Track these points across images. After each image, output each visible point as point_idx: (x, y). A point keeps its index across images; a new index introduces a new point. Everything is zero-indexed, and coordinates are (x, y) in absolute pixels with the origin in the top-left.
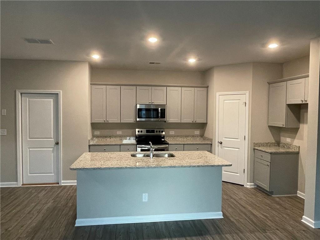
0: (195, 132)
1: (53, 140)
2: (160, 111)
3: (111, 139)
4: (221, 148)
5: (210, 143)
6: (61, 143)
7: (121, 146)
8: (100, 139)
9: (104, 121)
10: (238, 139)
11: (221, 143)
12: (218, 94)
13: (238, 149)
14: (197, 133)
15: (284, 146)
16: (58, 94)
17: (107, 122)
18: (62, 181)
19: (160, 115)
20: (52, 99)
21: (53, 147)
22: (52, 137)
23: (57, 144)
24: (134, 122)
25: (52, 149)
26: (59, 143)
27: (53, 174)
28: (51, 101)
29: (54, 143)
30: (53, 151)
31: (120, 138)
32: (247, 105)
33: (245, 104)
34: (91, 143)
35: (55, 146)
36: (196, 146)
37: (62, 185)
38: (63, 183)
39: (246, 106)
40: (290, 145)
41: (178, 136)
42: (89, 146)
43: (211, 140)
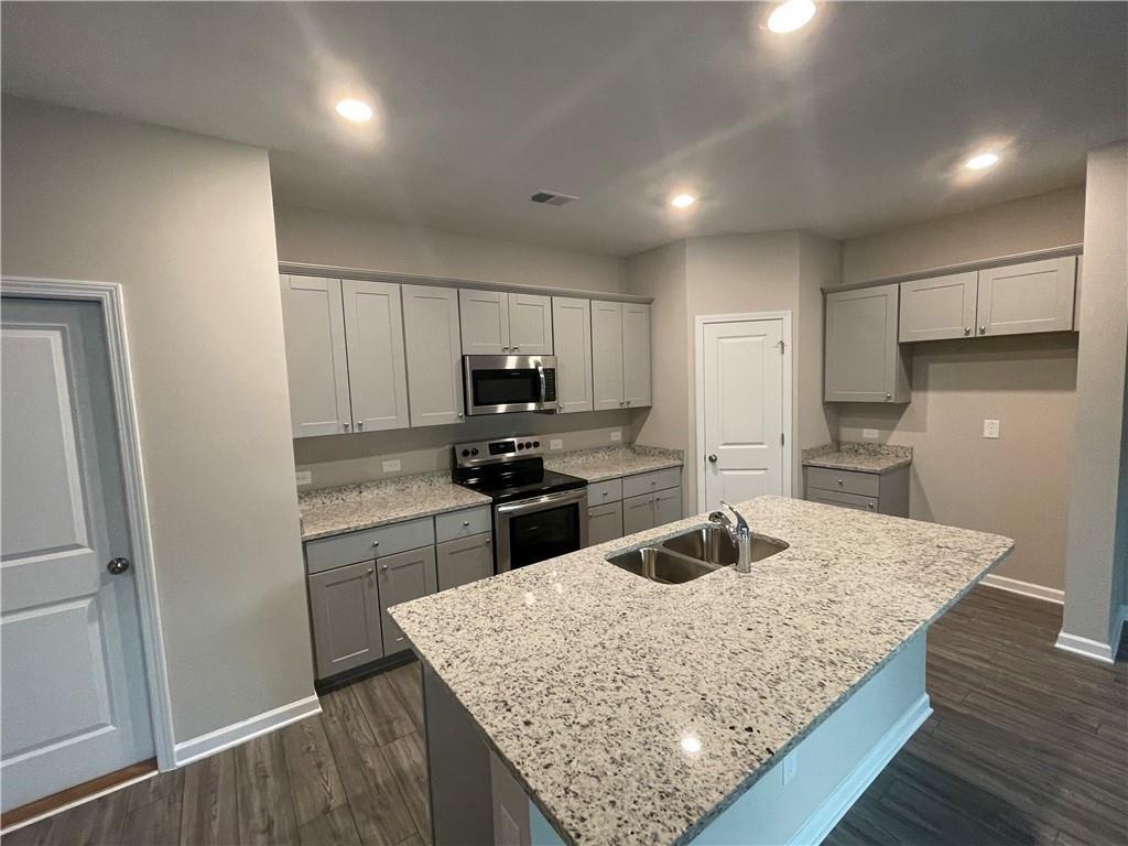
0: (612, 434)
1: (86, 559)
2: (542, 376)
3: (365, 494)
4: (715, 473)
5: (678, 462)
6: (146, 564)
7: (437, 520)
8: (318, 501)
9: (347, 426)
10: (761, 444)
11: (713, 460)
12: (699, 320)
13: (762, 472)
14: (617, 439)
15: (856, 451)
16: (98, 302)
17: (356, 431)
18: (177, 748)
19: (543, 392)
20: (58, 334)
21: (96, 590)
22: (82, 537)
23: (120, 567)
24: (459, 421)
25: (85, 604)
26: (138, 563)
27: (111, 728)
28: (47, 342)
29: (96, 569)
30: (97, 612)
31: (400, 486)
32: (788, 350)
33: (780, 346)
34: (311, 532)
35: (104, 582)
36: (646, 477)
37: (179, 764)
38: (183, 754)
39: (783, 352)
40: (880, 446)
41: (573, 453)
42: (304, 543)
43: (679, 454)
